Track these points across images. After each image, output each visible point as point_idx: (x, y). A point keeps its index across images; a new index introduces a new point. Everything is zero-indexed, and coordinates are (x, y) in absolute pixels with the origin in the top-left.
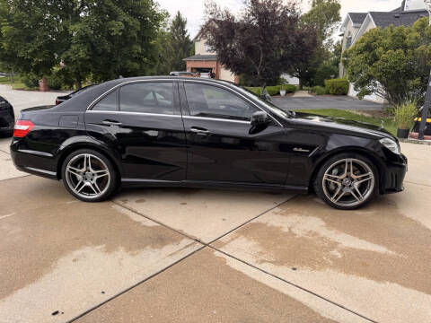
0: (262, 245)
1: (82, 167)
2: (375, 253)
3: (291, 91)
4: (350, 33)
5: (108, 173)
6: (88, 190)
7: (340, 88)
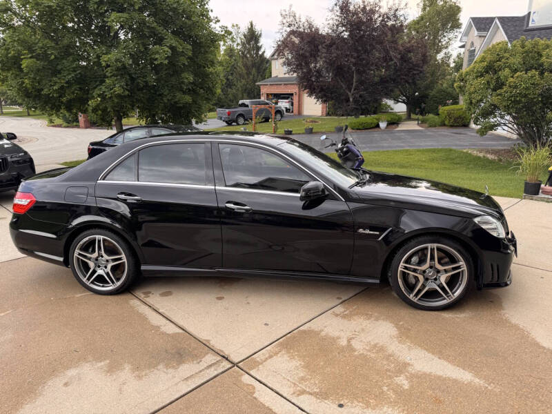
0: (307, 366)
1: (93, 251)
2: (455, 381)
3: (394, 122)
4: (472, 44)
5: (125, 260)
6: (101, 279)
7: (460, 117)
